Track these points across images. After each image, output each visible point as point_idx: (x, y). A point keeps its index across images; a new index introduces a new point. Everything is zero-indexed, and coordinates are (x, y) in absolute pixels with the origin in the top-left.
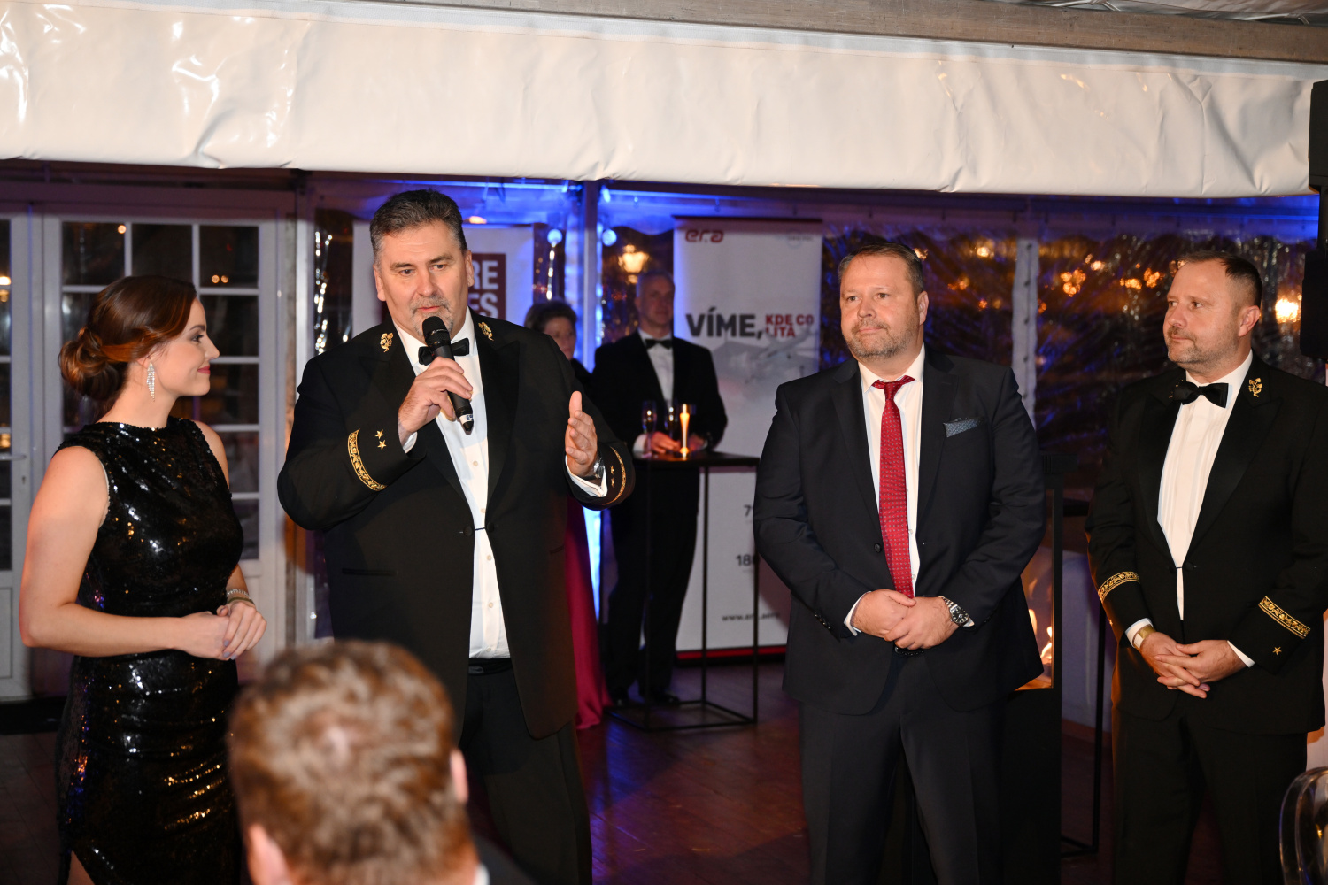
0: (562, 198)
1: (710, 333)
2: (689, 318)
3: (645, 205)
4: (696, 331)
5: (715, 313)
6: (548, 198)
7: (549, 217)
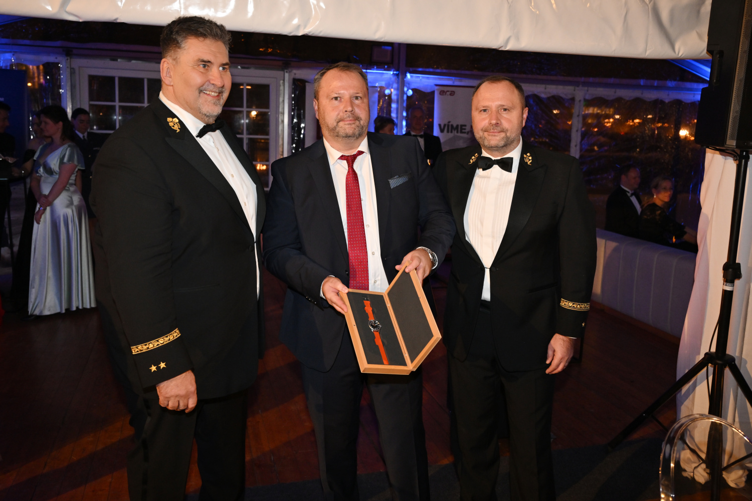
0: (391, 76)
1: (448, 132)
2: (440, 125)
3: (424, 80)
4: (442, 131)
5: (450, 124)
6: (385, 76)
7: (386, 84)
